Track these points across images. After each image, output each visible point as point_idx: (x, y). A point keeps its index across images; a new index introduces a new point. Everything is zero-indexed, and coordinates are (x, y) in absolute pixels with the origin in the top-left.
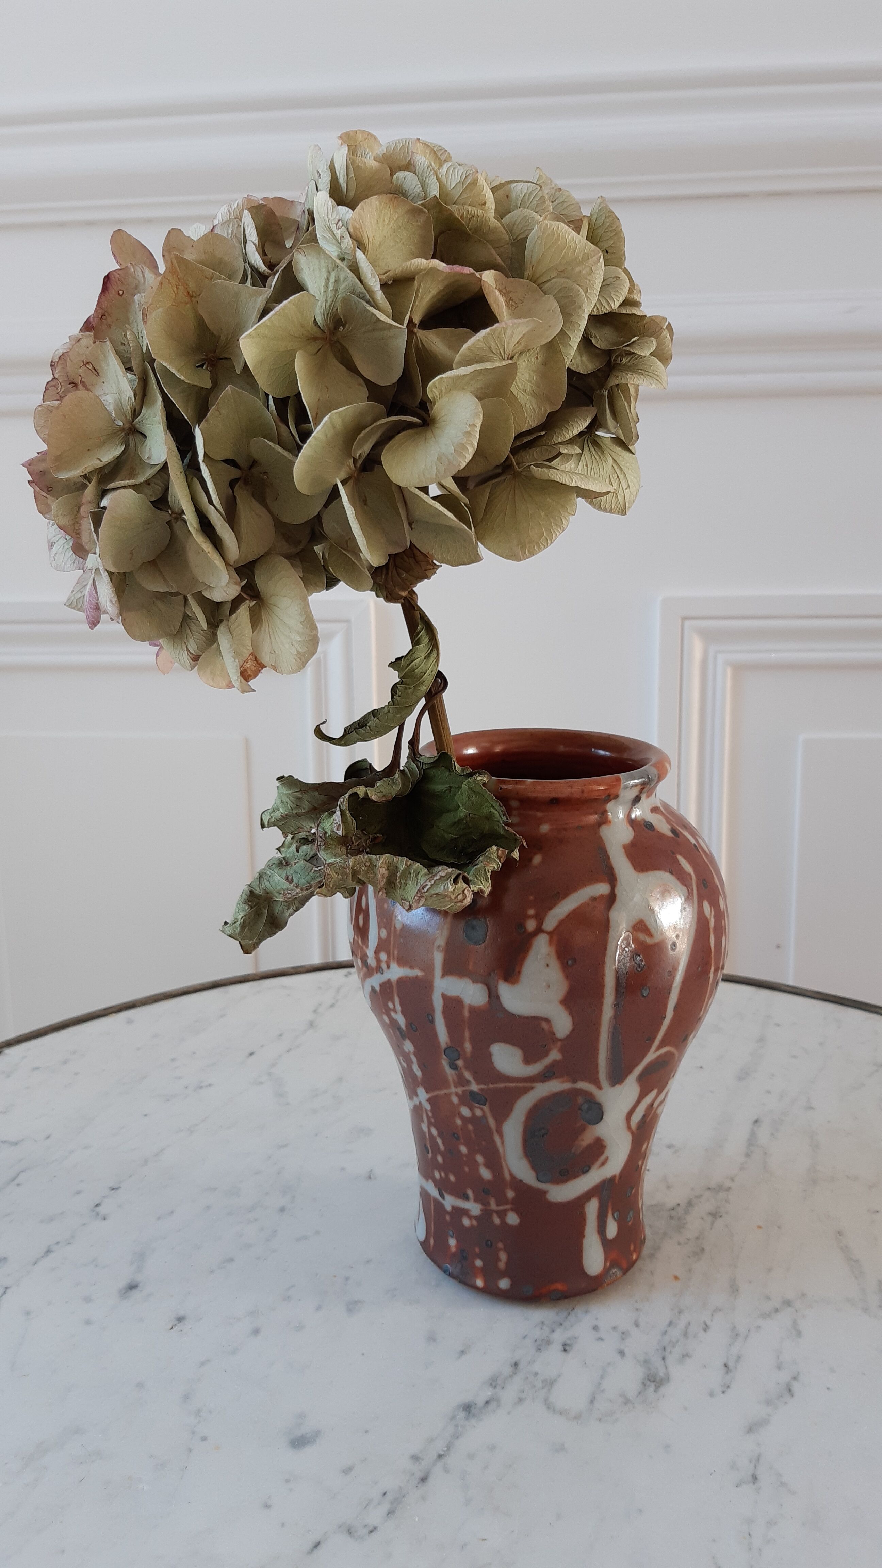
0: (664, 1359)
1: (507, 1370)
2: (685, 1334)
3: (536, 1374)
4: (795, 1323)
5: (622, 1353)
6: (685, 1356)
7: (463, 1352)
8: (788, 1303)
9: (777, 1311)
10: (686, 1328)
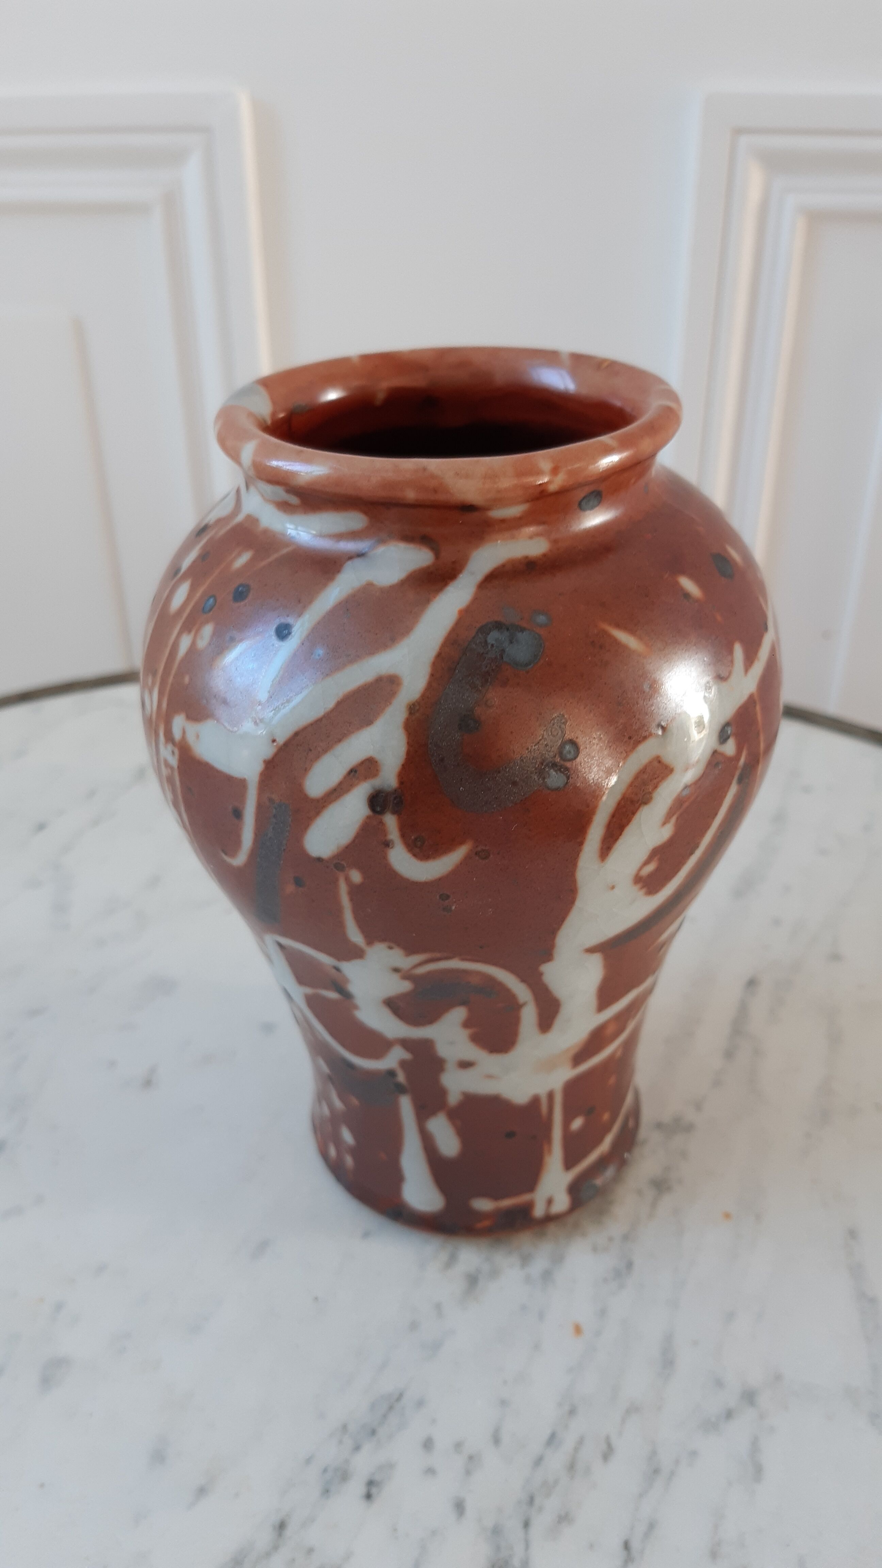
0: (526, 1525)
1: (264, 1538)
2: (571, 1467)
3: (310, 1551)
4: (755, 1446)
5: (460, 1507)
6: (564, 1518)
7: (202, 1491)
8: (749, 1397)
9: (729, 1415)
10: (576, 1449)
